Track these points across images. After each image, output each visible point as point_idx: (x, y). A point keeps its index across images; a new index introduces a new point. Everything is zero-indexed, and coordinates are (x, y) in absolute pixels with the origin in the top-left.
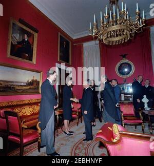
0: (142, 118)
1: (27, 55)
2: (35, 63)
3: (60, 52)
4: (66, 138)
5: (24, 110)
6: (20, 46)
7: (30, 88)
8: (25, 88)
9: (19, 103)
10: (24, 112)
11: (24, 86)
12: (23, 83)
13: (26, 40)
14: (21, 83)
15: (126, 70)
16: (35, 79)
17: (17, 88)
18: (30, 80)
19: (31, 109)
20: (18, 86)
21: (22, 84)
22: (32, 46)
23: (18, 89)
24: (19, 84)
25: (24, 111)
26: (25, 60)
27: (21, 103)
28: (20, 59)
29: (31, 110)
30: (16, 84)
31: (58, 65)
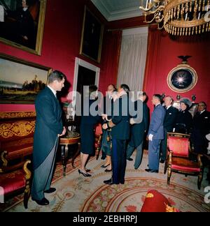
0: (201, 164)
1: (26, 38)
2: (39, 54)
4: (77, 183)
5: (16, 127)
6: (14, 20)
7: (29, 94)
8: (20, 92)
9: (9, 116)
10: (16, 131)
11: (19, 90)
12: (17, 84)
13: (25, 9)
14: (14, 84)
15: (180, 80)
16: (38, 80)
17: (7, 92)
18: (30, 81)
19: (29, 127)
20: (8, 88)
21: (15, 86)
22: (35, 23)
23: (8, 95)
24: (10, 86)
25: (16, 129)
26: (22, 47)
27: (13, 116)
28: (13, 44)
29: (29, 129)
30: (4, 85)
31: (79, 62)
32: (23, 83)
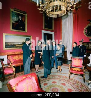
1: (22, 28)
2: (27, 32)
3: (45, 23)
5: (20, 57)
6: (17, 23)
9: (19, 53)
11: (21, 44)
13: (21, 19)
14: (19, 43)
17: (17, 46)
18: (24, 41)
21: (20, 44)
22: (24, 22)
24: (18, 44)
26: (21, 31)
27: (20, 53)
28: (18, 31)
30: (16, 44)
31: (43, 32)
32: (22, 42)
